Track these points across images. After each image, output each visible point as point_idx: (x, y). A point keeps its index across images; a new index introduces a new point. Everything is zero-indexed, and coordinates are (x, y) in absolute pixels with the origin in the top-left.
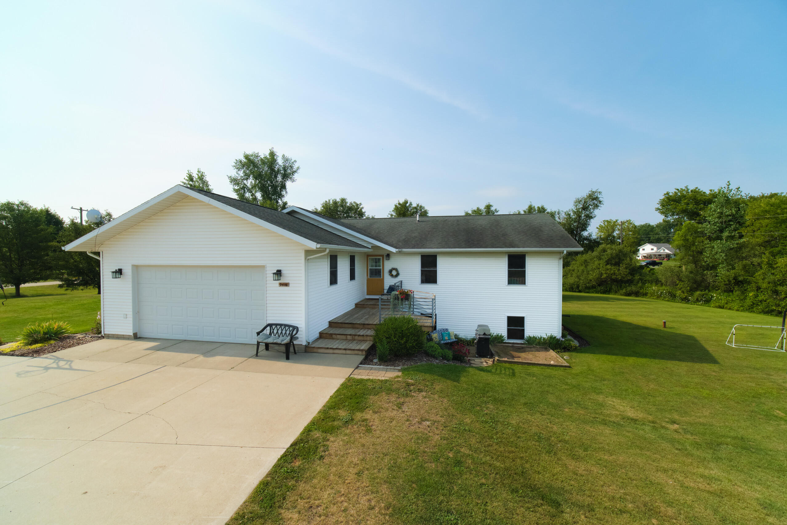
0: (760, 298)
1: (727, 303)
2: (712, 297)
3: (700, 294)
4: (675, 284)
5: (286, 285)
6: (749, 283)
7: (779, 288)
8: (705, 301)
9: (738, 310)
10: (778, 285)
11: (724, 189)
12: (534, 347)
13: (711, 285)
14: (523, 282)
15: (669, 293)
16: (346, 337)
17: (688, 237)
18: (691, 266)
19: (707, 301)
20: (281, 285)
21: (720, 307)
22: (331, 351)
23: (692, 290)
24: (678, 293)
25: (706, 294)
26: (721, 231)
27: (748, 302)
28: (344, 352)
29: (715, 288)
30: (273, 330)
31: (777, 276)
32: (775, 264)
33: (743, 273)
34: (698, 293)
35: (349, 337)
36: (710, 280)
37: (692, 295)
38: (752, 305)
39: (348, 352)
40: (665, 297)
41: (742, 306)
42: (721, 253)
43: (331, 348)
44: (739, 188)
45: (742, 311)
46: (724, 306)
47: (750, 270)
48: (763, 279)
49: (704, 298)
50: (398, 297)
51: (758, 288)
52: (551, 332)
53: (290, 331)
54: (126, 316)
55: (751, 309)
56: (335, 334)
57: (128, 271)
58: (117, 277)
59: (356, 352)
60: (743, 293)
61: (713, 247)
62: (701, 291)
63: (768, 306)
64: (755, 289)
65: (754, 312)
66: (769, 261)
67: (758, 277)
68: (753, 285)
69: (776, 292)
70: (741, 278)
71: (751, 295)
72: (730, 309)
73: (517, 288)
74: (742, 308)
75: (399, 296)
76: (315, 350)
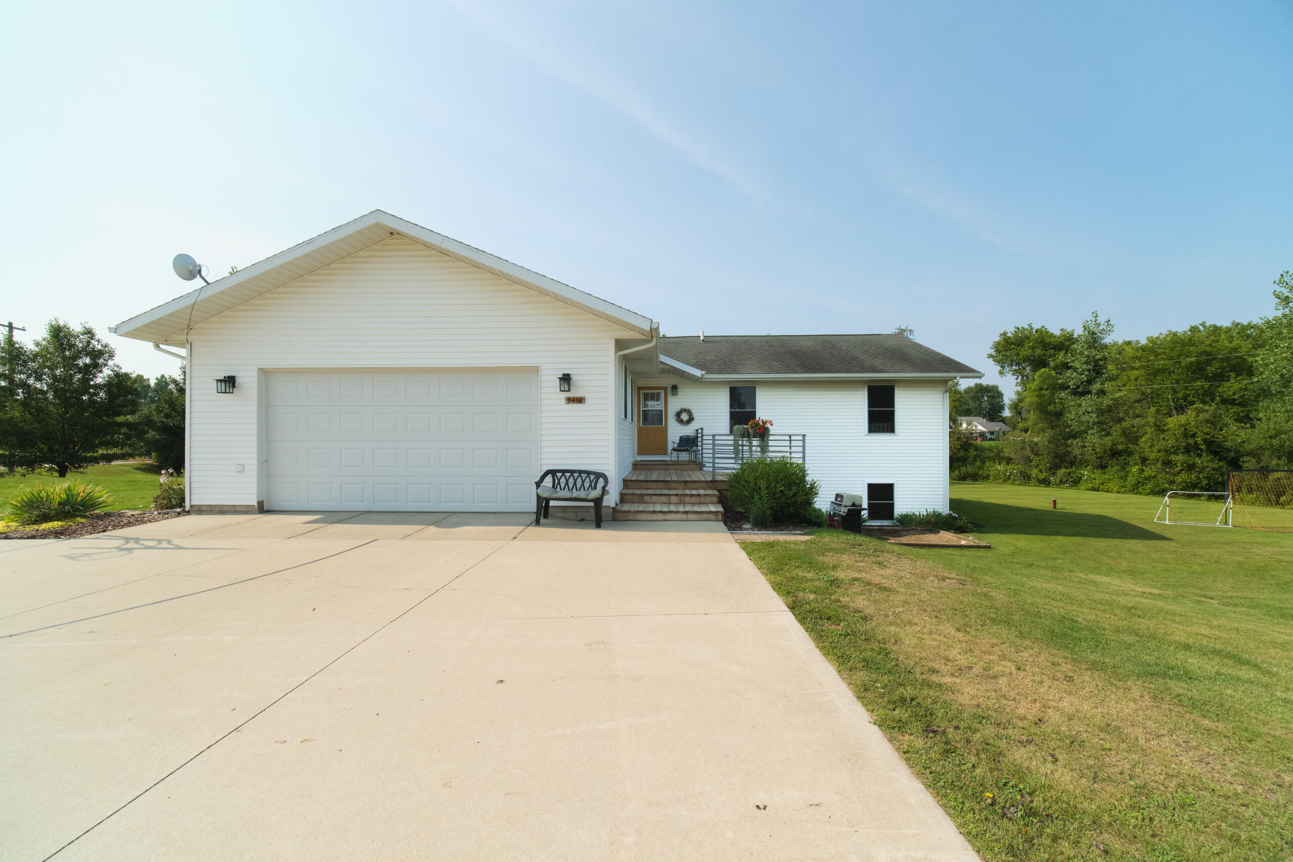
0: (1146, 474)
1: (1102, 484)
2: (1083, 475)
3: (1065, 473)
4: (1028, 460)
5: (580, 400)
6: (1130, 454)
7: (1173, 457)
8: (1072, 482)
9: (1119, 492)
10: (1171, 453)
11: (1090, 322)
13: (1078, 460)
14: (891, 430)
15: (1021, 473)
16: (669, 499)
17: (1044, 392)
18: (1049, 433)
19: (1076, 482)
20: (570, 400)
21: (1094, 489)
22: (661, 516)
23: (1054, 468)
24: (1034, 472)
25: (1074, 472)
26: (1090, 382)
27: (1131, 480)
28: (684, 516)
29: (1083, 463)
30: (559, 480)
31: (1169, 442)
32: (1164, 425)
33: (1122, 439)
34: (1063, 470)
35: (674, 499)
36: (1077, 452)
37: (1054, 474)
38: (1136, 484)
39: (691, 516)
40: (1014, 480)
41: (1123, 487)
42: (1092, 412)
43: (660, 512)
44: (1109, 321)
45: (1124, 493)
46: (1098, 488)
47: (1132, 437)
48: (1151, 447)
49: (1072, 478)
50: (748, 432)
51: (1144, 460)
52: (933, 507)
53: (591, 482)
54: (242, 469)
55: (1135, 489)
56: (648, 495)
57: (248, 379)
58: (227, 391)
59: (706, 516)
60: (1123, 468)
61: (1080, 405)
62: (1066, 468)
63: (1158, 485)
64: (1139, 461)
65: (1141, 493)
66: (1156, 421)
67: (1142, 445)
68: (1137, 456)
69: (1167, 463)
70: (1120, 447)
71: (1135, 470)
72: (1107, 491)
73: (881, 439)
74: (1124, 489)
75: (750, 430)
76: (631, 516)
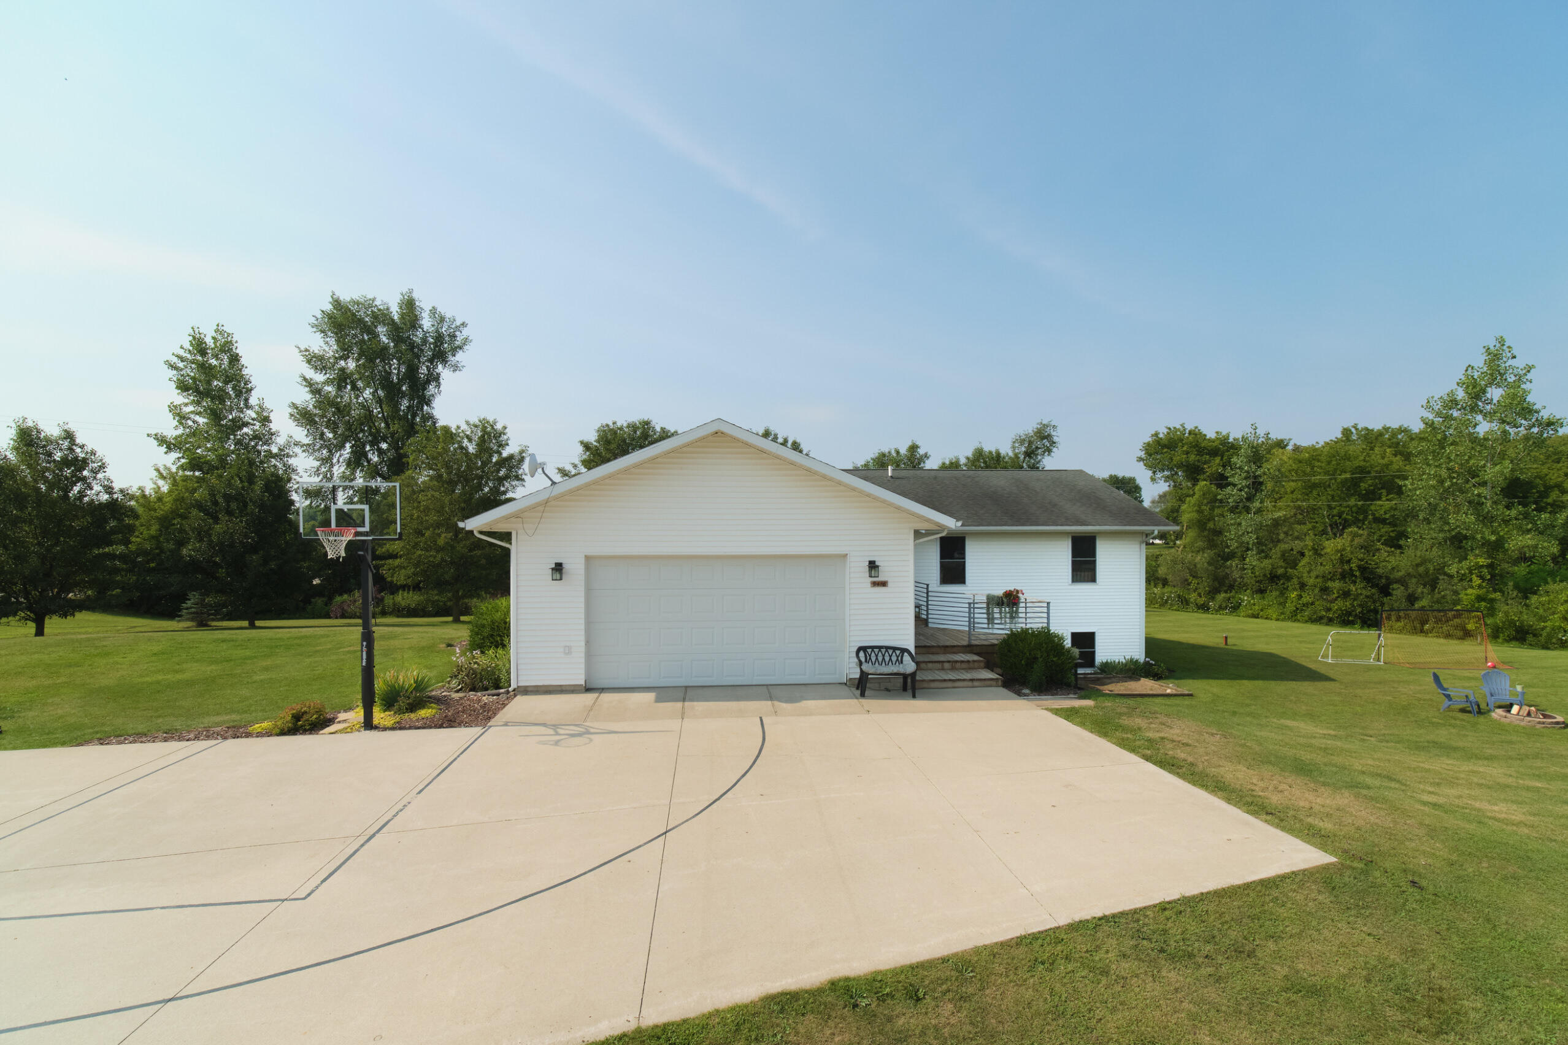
0: (1304, 600)
1: (1262, 610)
2: (1243, 601)
3: (1224, 598)
4: (1186, 583)
5: (884, 584)
6: (1289, 578)
7: (1330, 584)
8: (1231, 607)
9: (1277, 620)
10: (1328, 579)
11: (1249, 435)
12: (1114, 677)
13: (1237, 583)
14: (1093, 579)
15: (1179, 596)
16: (943, 666)
17: (1204, 507)
18: (1208, 554)
19: (1235, 608)
20: (875, 584)
21: (1255, 616)
22: (950, 684)
23: (1213, 592)
24: (1193, 596)
25: (1233, 597)
26: (1250, 499)
27: (1290, 607)
28: (970, 684)
29: (1243, 587)
30: (870, 656)
31: (1326, 567)
32: (1322, 549)
33: (1281, 563)
34: (1223, 595)
35: (947, 665)
36: (1236, 574)
37: (1213, 599)
38: (1294, 611)
39: (976, 683)
40: (1172, 605)
41: (1282, 613)
42: (1251, 533)
43: (950, 680)
44: (1269, 433)
45: (1283, 620)
46: (1258, 614)
47: (1291, 560)
48: (1309, 572)
49: (1231, 603)
50: (1002, 601)
51: (1303, 586)
52: (1131, 654)
53: (898, 657)
54: (569, 651)
55: (1294, 616)
56: (924, 662)
57: (577, 565)
58: (558, 578)
59: (989, 683)
60: (1282, 594)
61: (1240, 524)
62: (1226, 592)
63: (1315, 613)
64: (1297, 587)
65: (1299, 621)
66: (1314, 545)
67: (1301, 569)
68: (1295, 580)
69: (1325, 590)
70: (1280, 571)
71: (1294, 596)
72: (1266, 618)
73: (1084, 589)
74: (1283, 616)
75: (1004, 599)
76: (925, 685)
